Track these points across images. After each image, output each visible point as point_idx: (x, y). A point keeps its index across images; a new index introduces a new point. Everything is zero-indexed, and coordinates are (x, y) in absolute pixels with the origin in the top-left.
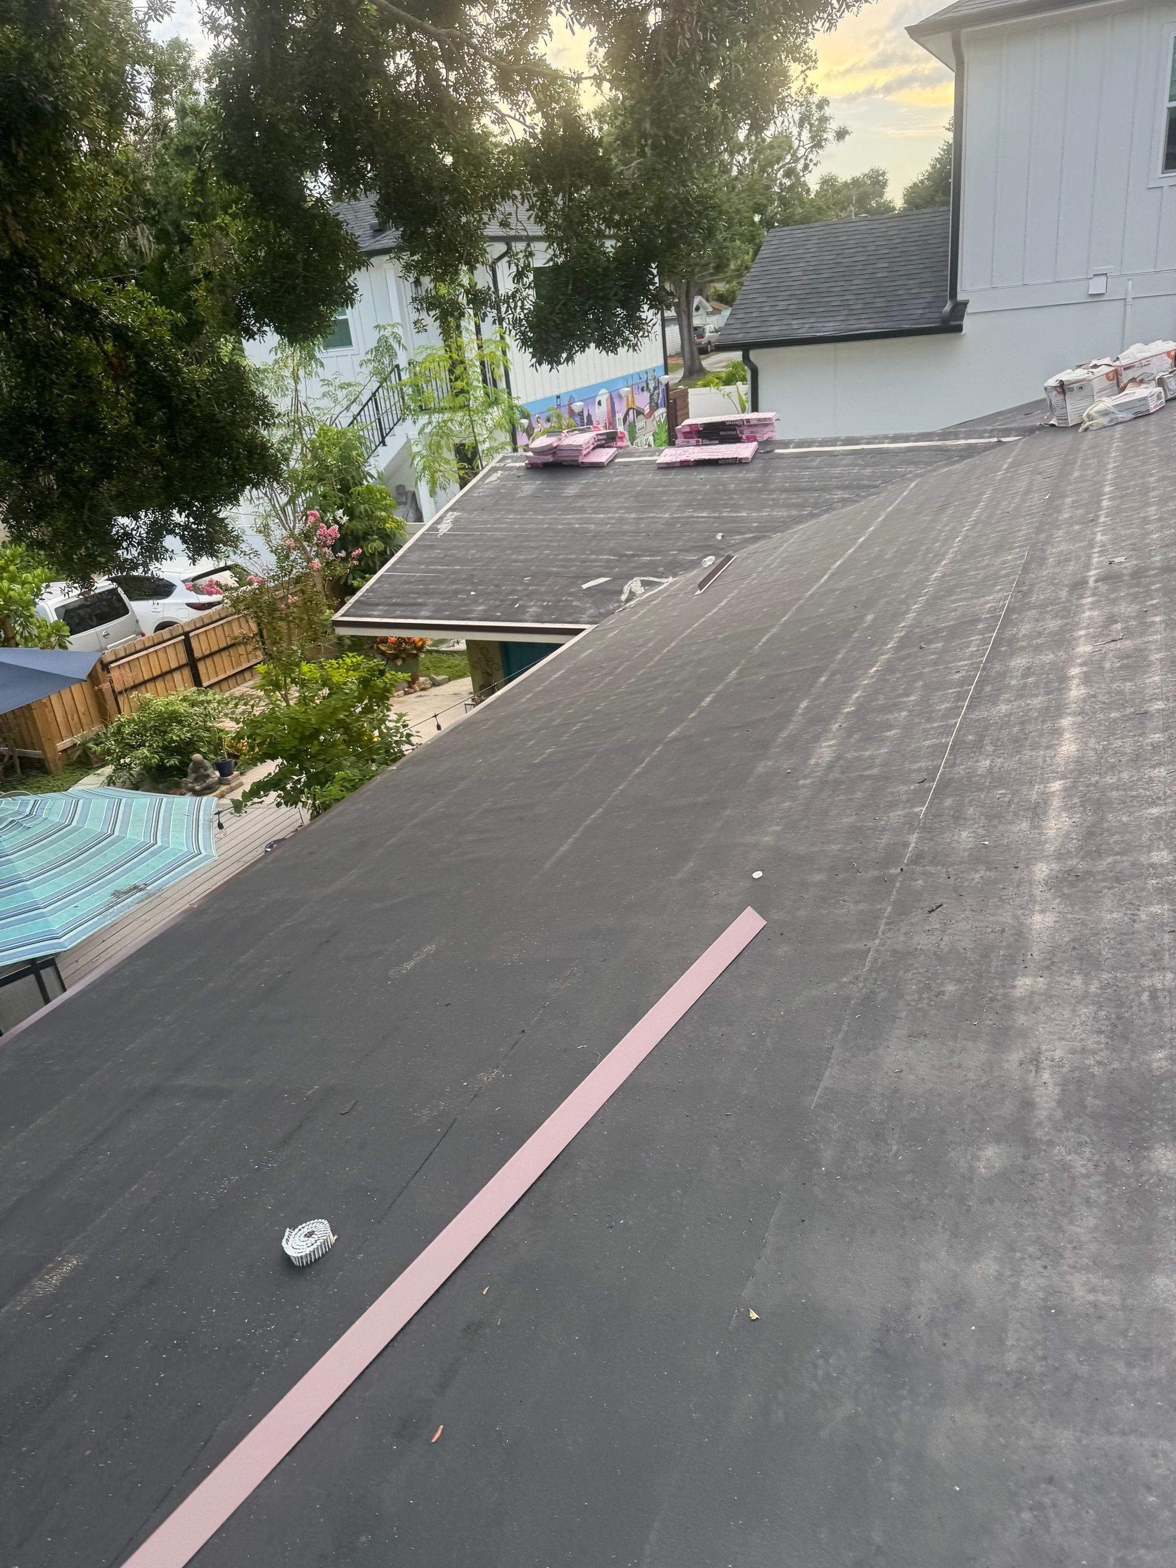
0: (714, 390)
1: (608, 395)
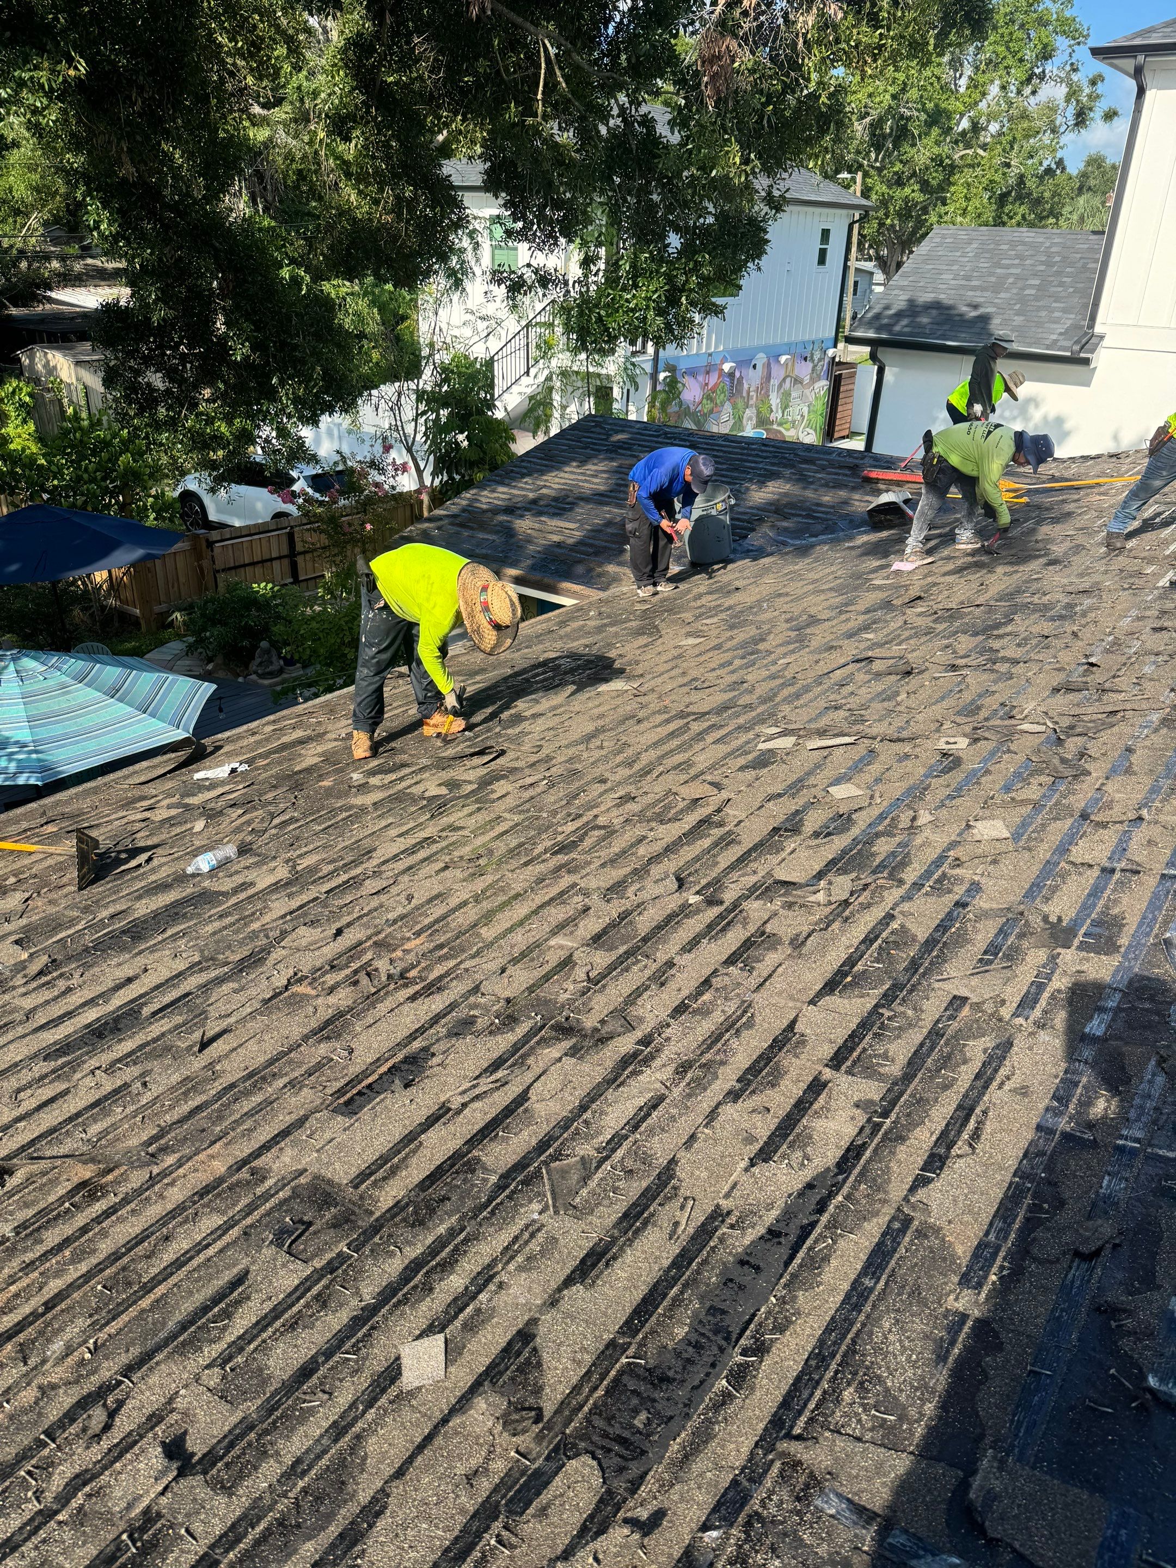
1: (765, 360)
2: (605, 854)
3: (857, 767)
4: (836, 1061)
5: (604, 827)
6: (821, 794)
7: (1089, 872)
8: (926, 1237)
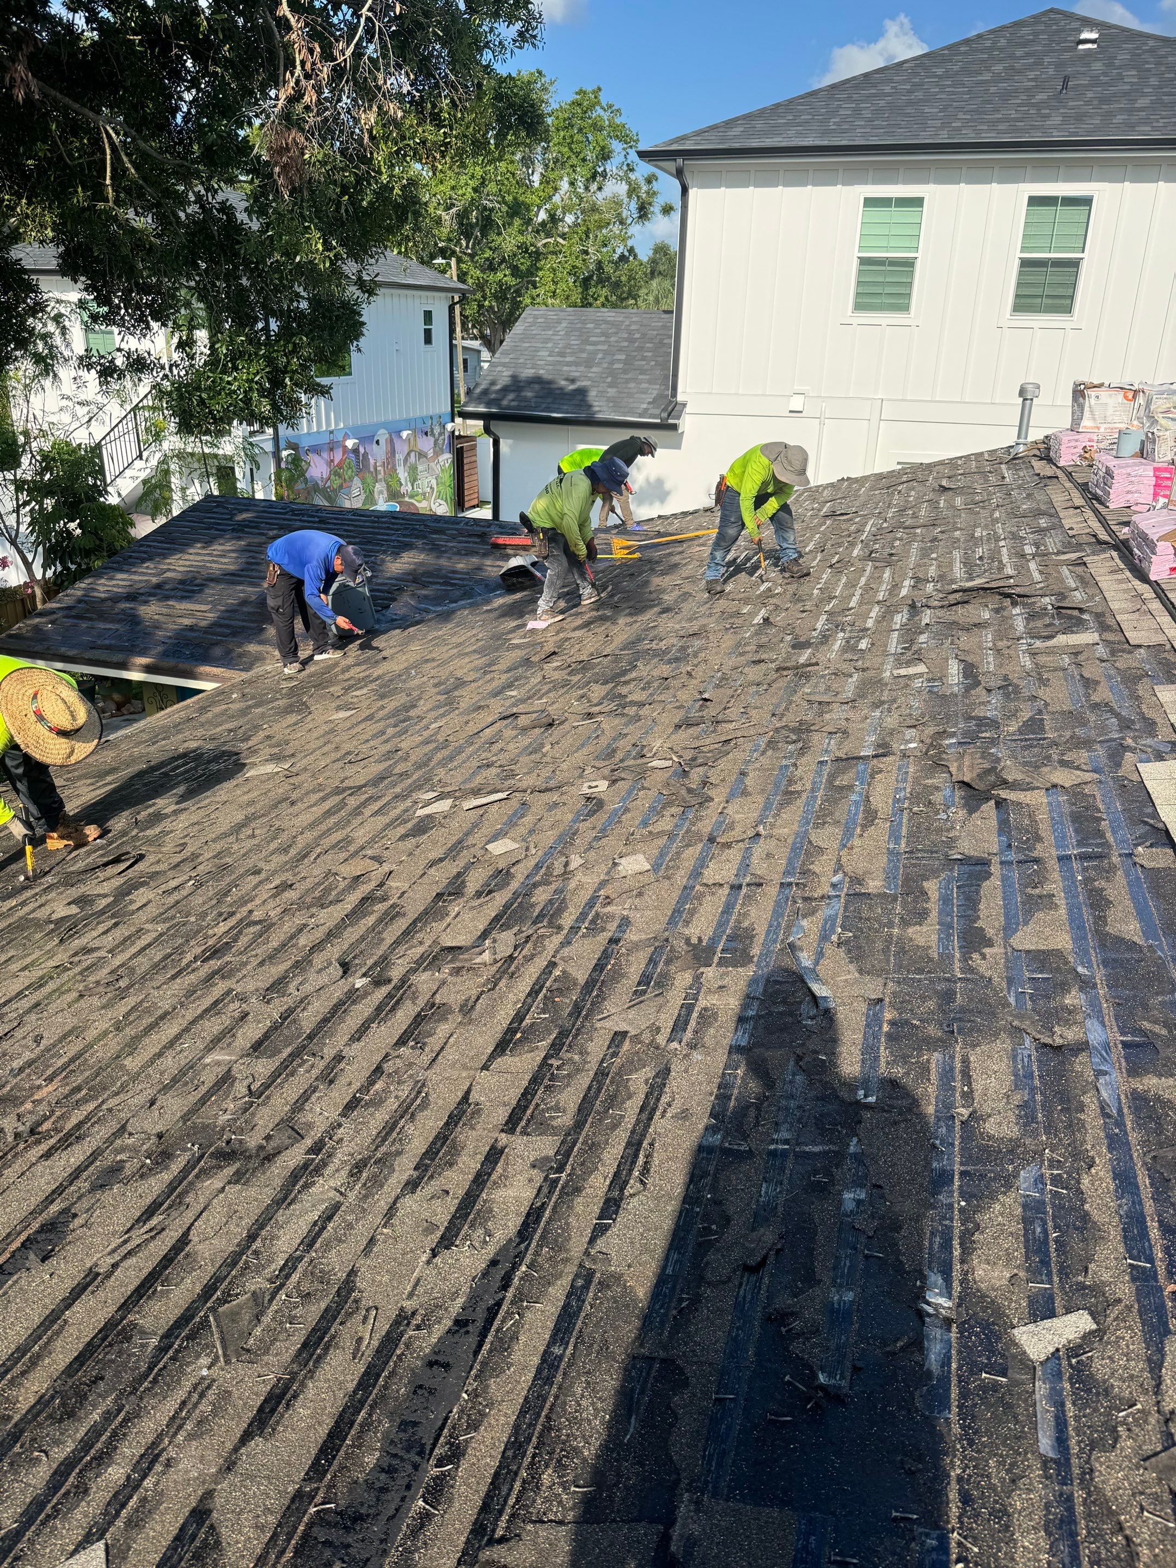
1: (387, 435)
2: (262, 951)
3: (511, 823)
4: (511, 1125)
5: (260, 922)
6: (479, 853)
7: (720, 891)
8: (608, 1286)
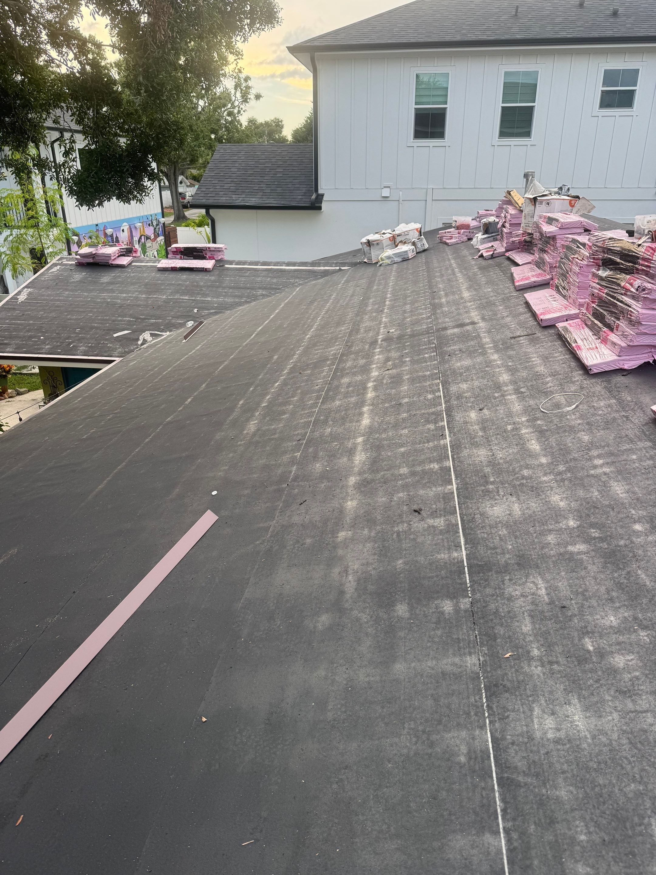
0: (191, 229)
1: (128, 226)
